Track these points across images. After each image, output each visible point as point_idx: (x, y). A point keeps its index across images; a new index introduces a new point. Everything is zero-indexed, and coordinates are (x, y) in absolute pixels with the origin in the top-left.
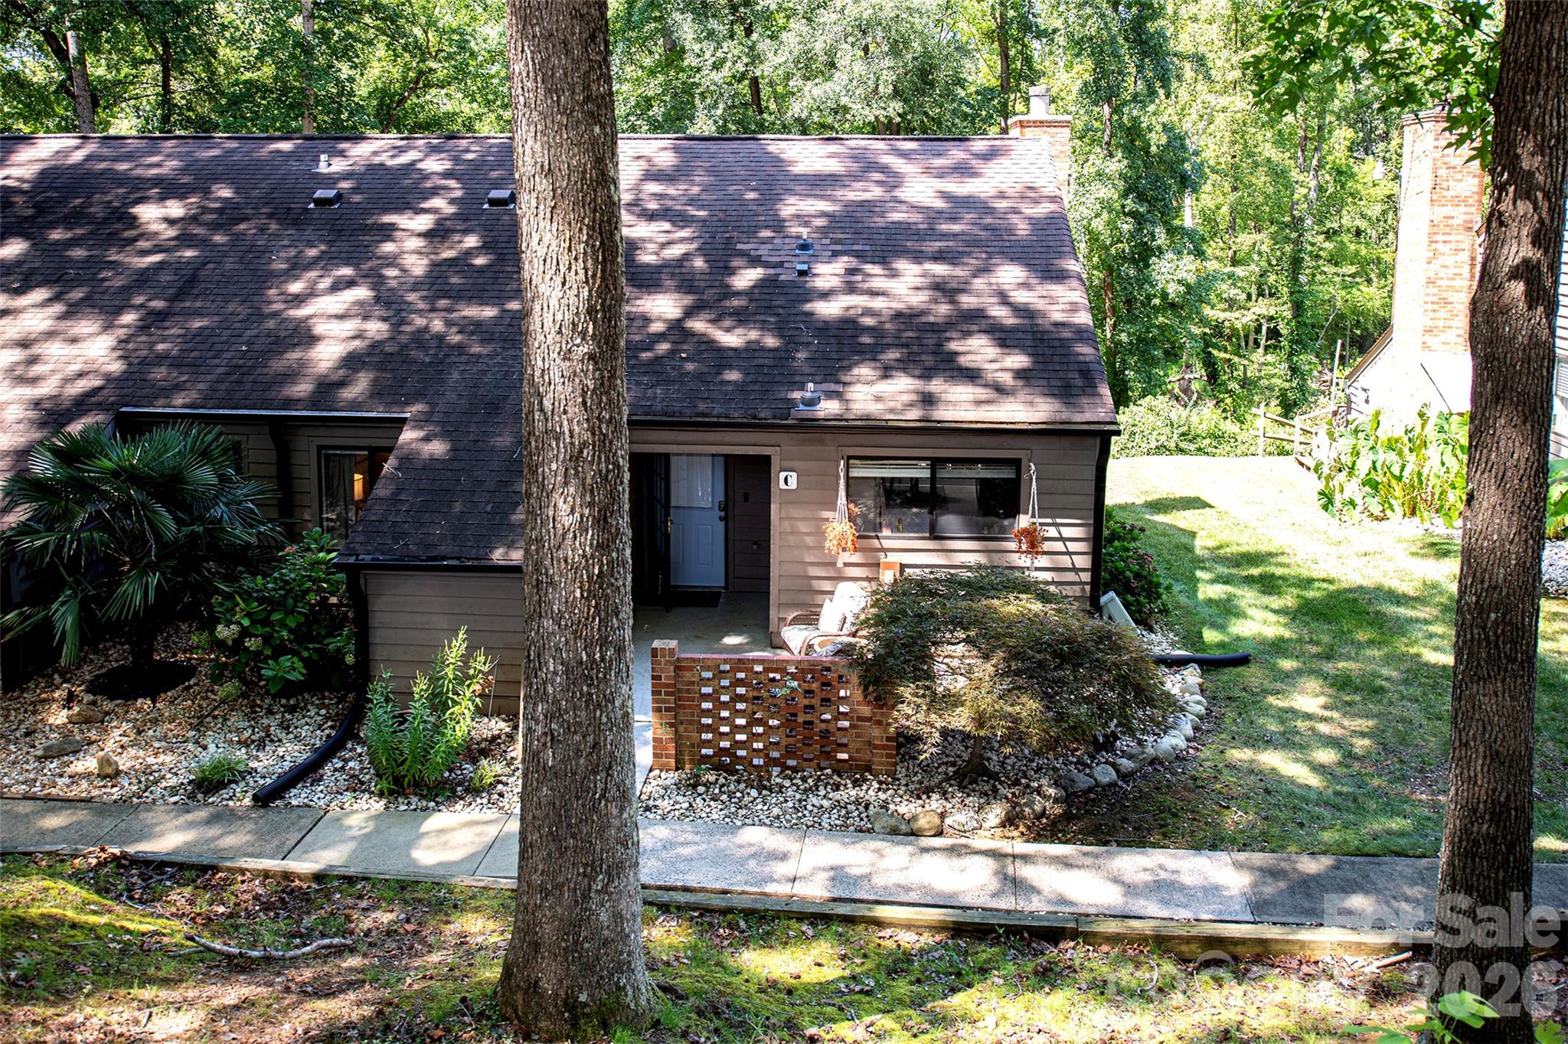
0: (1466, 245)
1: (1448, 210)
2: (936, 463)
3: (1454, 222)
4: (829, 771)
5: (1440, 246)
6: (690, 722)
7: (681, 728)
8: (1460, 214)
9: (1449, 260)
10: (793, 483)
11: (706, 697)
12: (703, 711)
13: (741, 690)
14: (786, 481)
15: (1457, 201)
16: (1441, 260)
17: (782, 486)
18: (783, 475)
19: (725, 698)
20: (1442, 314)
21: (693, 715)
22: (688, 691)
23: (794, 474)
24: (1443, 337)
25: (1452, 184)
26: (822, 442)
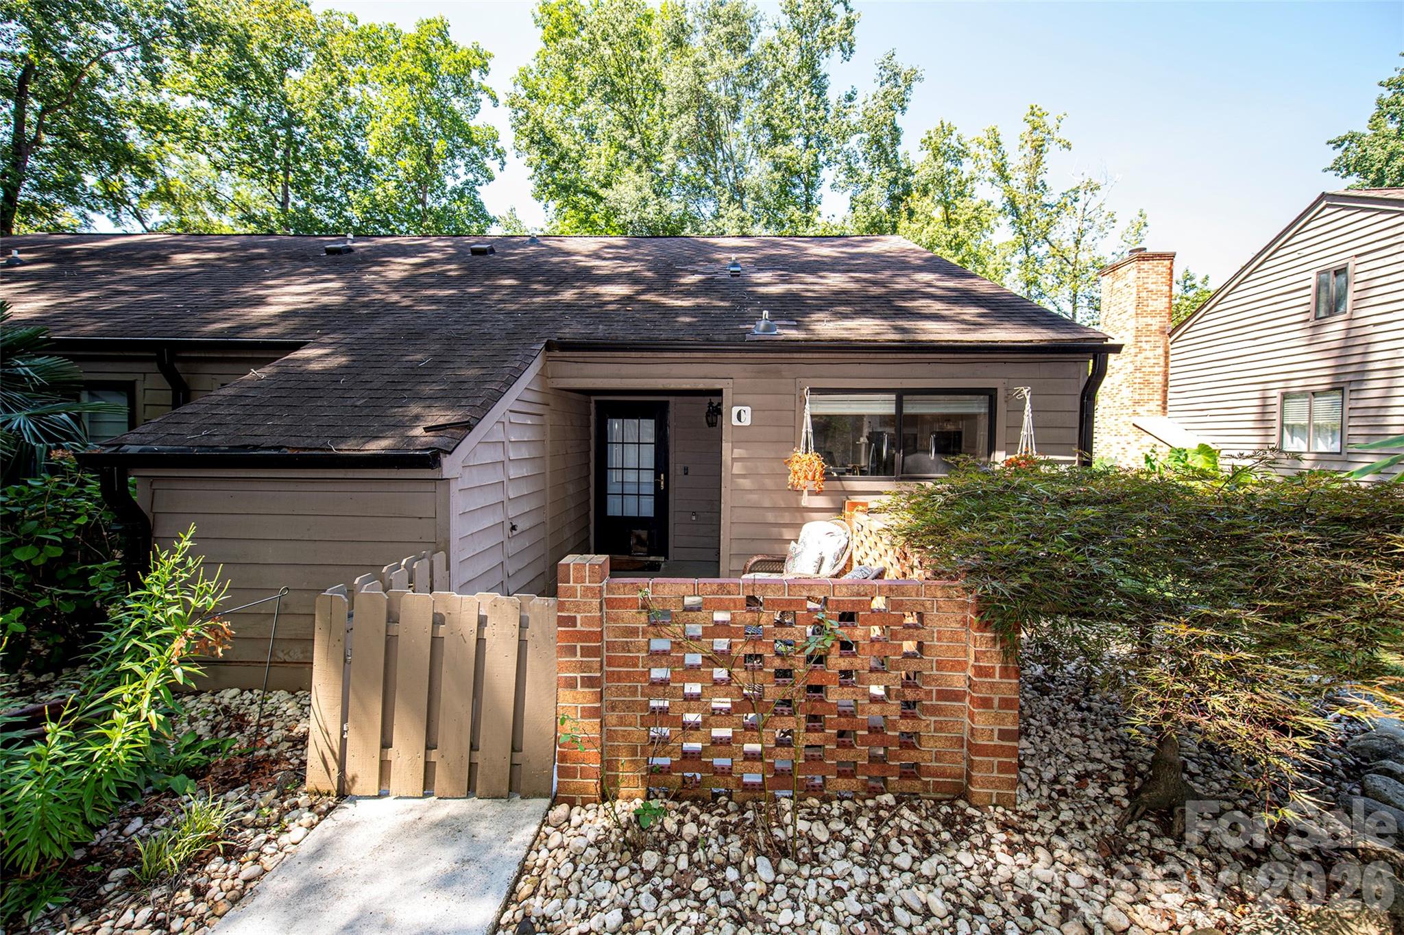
0: (1161, 343)
1: (1149, 320)
2: (901, 395)
3: (1153, 328)
4: (888, 799)
5: (1144, 345)
6: (629, 706)
7: (612, 718)
8: (1156, 323)
9: (1149, 354)
10: (747, 419)
11: (657, 657)
12: (653, 684)
13: (721, 644)
14: (740, 416)
15: (1154, 314)
16: (1144, 354)
17: (735, 422)
18: (735, 410)
19: (694, 659)
20: (1146, 391)
21: (634, 691)
22: (626, 647)
23: (748, 409)
24: (1147, 407)
25: (1151, 302)
26: (778, 374)
